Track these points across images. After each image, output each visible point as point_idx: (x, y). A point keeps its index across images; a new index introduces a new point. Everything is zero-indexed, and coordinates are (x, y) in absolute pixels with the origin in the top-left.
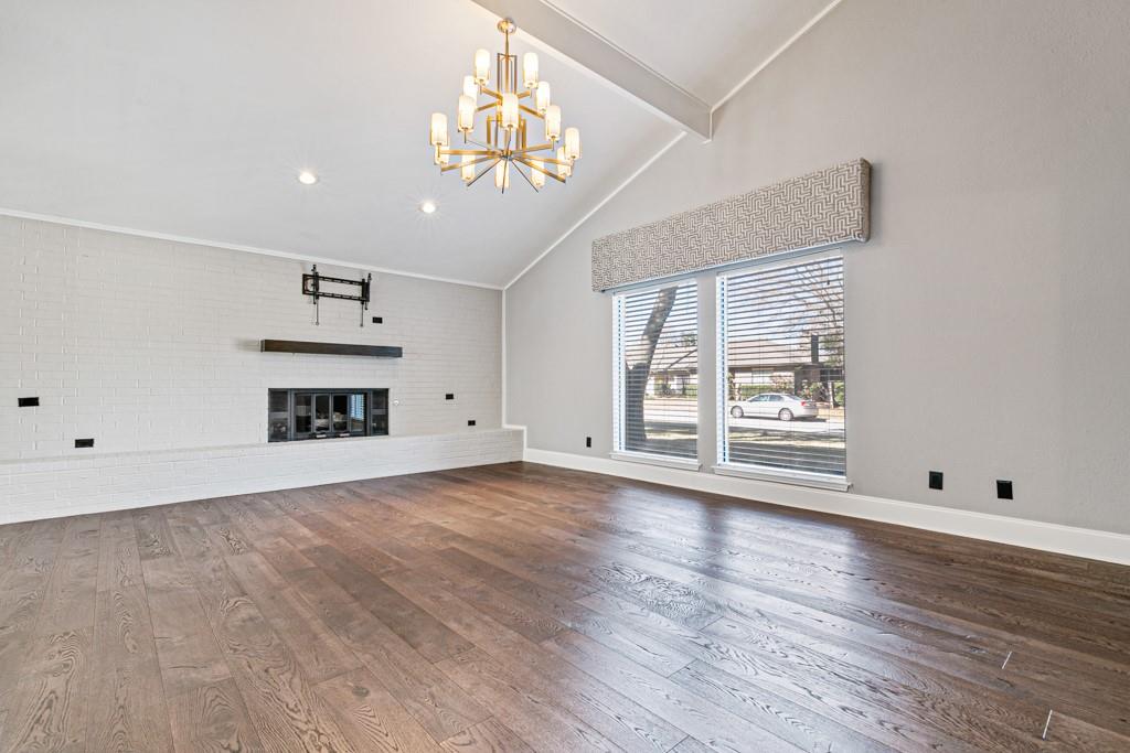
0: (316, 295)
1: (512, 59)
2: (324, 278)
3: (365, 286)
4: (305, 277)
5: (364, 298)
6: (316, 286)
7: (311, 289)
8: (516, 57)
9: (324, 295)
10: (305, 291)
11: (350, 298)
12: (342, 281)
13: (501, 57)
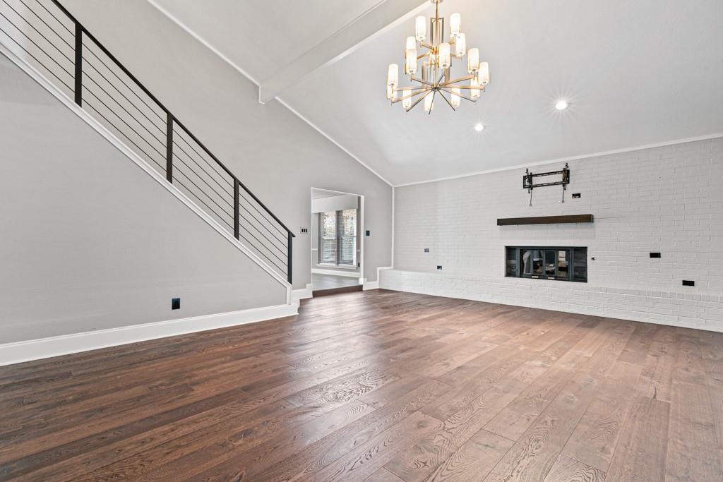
0: (531, 187)
1: (440, 21)
2: (536, 175)
3: (566, 173)
4: (525, 178)
5: (566, 182)
6: (530, 181)
7: (527, 184)
8: (443, 19)
9: (536, 186)
10: (524, 187)
11: (555, 184)
12: (548, 174)
13: (433, 20)
